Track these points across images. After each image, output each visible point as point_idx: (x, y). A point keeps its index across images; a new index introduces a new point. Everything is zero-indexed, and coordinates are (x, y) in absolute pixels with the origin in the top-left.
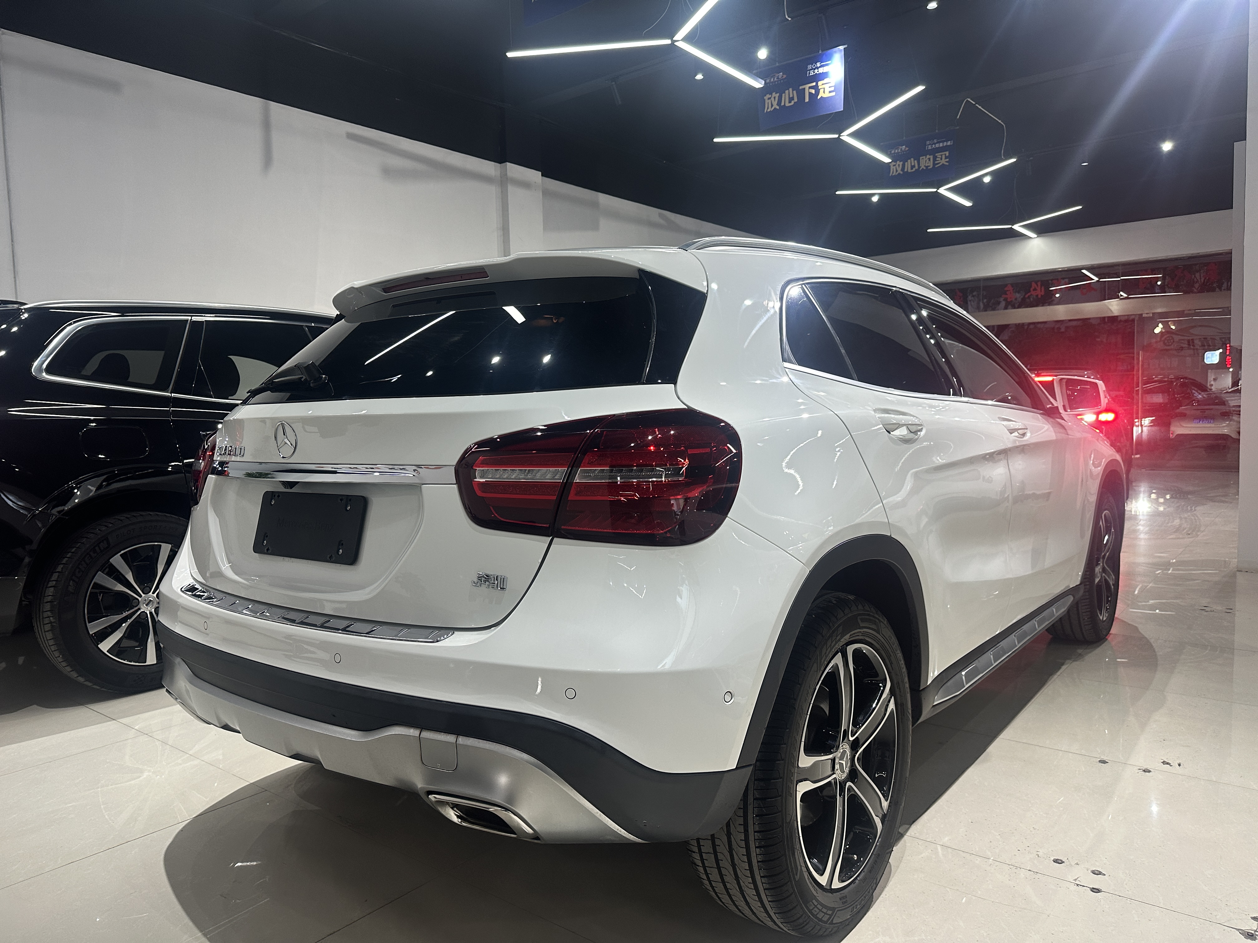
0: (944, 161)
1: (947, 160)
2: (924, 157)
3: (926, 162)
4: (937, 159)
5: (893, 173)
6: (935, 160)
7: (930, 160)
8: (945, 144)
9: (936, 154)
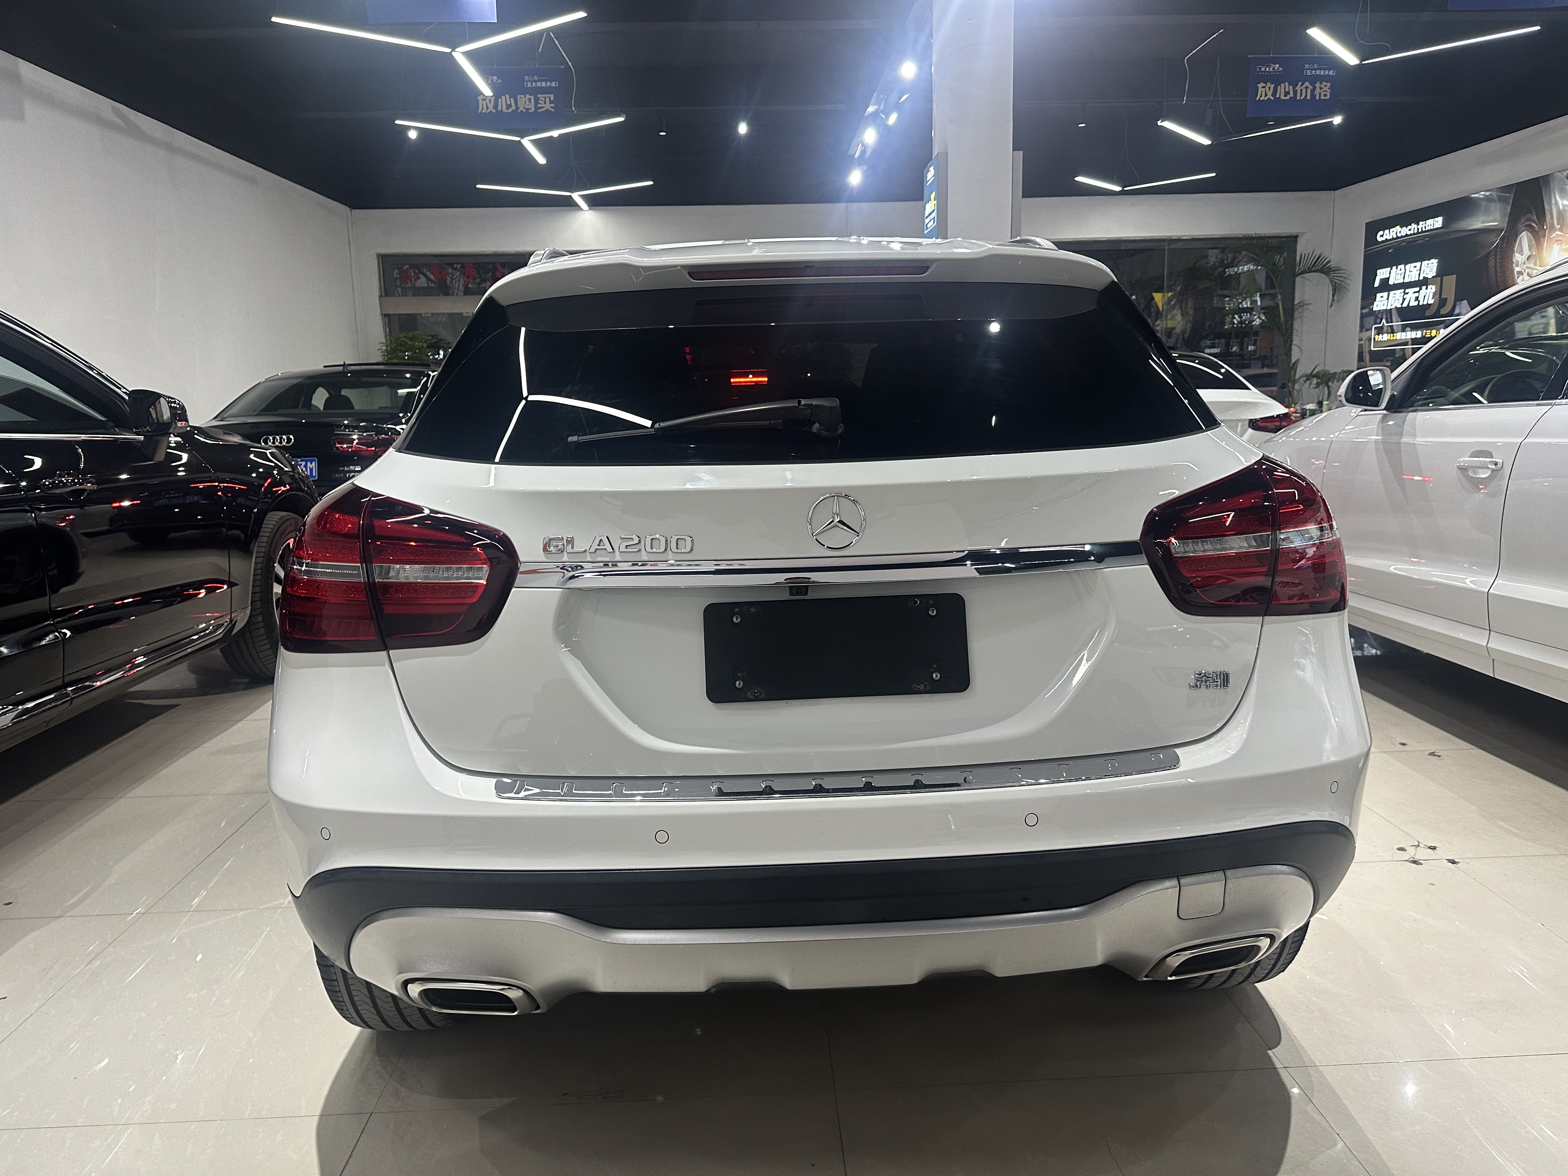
0: (548, 106)
1: (553, 105)
2: (523, 96)
3: (525, 103)
4: (540, 102)
5: (483, 109)
6: (536, 102)
7: (530, 101)
8: (548, 84)
9: (538, 96)
